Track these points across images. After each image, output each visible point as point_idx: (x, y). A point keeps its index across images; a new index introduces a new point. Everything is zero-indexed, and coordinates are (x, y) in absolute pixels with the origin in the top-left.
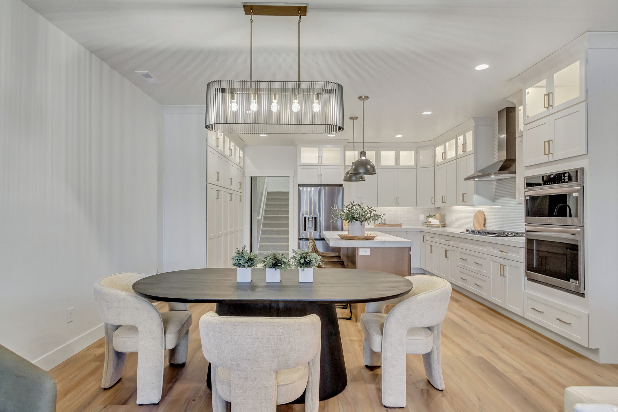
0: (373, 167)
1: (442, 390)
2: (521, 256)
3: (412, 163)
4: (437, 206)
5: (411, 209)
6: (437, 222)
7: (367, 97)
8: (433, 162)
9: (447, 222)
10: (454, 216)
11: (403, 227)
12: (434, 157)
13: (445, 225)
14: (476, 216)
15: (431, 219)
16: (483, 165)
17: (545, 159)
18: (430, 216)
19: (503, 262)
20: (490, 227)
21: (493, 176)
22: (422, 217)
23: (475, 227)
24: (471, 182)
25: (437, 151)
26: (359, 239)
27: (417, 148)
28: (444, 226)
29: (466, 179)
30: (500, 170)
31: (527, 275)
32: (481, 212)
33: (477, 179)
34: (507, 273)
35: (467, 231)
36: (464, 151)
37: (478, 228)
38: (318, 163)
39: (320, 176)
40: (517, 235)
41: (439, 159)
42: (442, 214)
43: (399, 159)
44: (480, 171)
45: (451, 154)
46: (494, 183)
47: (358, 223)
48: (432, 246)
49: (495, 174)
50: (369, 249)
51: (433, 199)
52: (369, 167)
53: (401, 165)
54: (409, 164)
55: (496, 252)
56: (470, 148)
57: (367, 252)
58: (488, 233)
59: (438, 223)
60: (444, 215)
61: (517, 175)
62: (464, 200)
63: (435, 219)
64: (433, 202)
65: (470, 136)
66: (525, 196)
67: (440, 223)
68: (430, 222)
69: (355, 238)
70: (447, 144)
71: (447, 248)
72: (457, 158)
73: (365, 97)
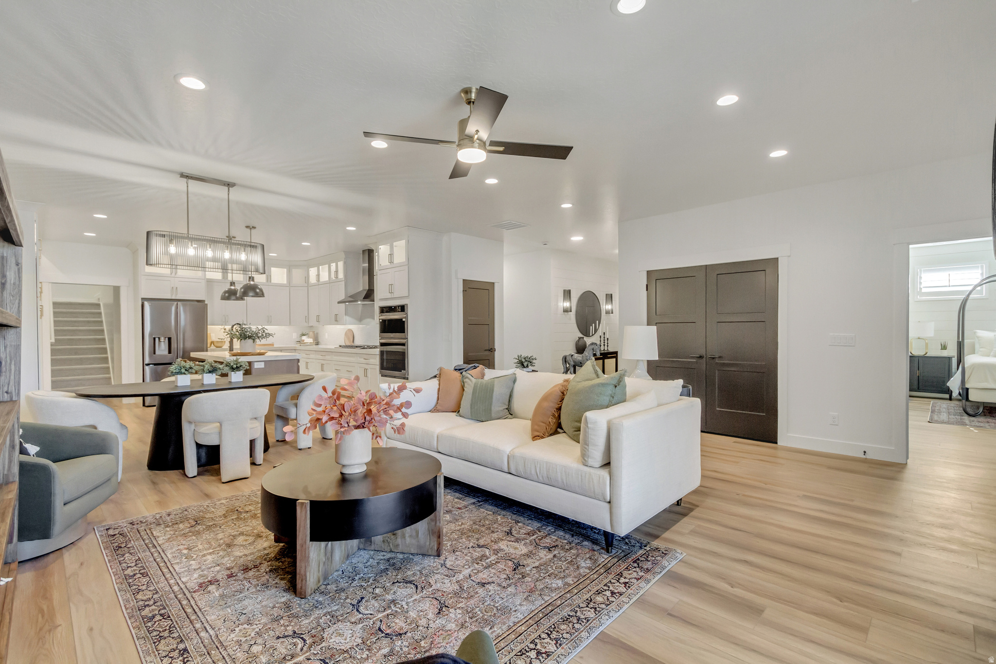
0: (261, 290)
1: (331, 439)
2: (377, 361)
3: (284, 281)
4: (310, 325)
5: (283, 327)
6: (310, 340)
7: (254, 228)
8: (307, 282)
9: (320, 340)
10: (327, 334)
11: (275, 346)
12: (307, 278)
13: (318, 342)
14: (346, 334)
15: (304, 338)
16: (352, 292)
17: (389, 296)
18: (304, 335)
19: (366, 367)
20: (358, 342)
21: (359, 302)
22: (295, 336)
23: (346, 343)
24: (343, 305)
25: (310, 272)
26: (253, 355)
27: (290, 267)
28: (317, 344)
29: (339, 303)
30: (364, 298)
31: (381, 373)
32: (350, 331)
33: (347, 303)
34: (369, 375)
35: (340, 346)
36: (337, 277)
37: (348, 344)
38: (171, 274)
39: (174, 289)
40: (375, 347)
41: (313, 279)
42: (315, 333)
43: (270, 276)
44: (350, 297)
45: (324, 277)
46: (361, 306)
47: (250, 341)
48: (308, 363)
49: (361, 301)
50: (263, 363)
51: (307, 318)
52: (258, 291)
53: (272, 282)
54: (280, 282)
55: (362, 360)
56: (341, 275)
57: (262, 365)
58: (356, 347)
59: (312, 341)
60: (317, 333)
61: (375, 302)
62: (336, 320)
63: (309, 337)
64: (307, 321)
65: (341, 264)
66: (380, 319)
67: (313, 341)
68: (304, 340)
69: (249, 354)
70: (320, 267)
71: (323, 362)
72: (330, 282)
73: (253, 227)
